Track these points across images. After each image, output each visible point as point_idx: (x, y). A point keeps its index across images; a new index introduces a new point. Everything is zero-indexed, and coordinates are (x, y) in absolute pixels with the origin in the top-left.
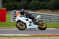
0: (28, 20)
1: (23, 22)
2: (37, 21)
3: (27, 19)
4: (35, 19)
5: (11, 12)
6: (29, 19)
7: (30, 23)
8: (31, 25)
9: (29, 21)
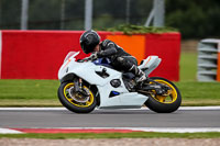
0: (108, 75)
1: (85, 83)
2: (144, 78)
3: (104, 71)
4: (133, 71)
5: (200, 44)
6: (109, 70)
7: (116, 84)
8: (118, 94)
9: (109, 79)
